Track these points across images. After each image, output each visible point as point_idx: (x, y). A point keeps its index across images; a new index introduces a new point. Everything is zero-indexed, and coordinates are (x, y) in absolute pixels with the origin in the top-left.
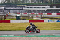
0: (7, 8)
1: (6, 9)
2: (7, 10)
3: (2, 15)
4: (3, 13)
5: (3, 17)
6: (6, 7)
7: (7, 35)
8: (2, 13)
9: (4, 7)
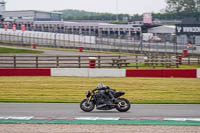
0: (186, 29)
1: (182, 33)
2: (185, 36)
3: (168, 51)
4: (172, 45)
5: (174, 58)
6: (182, 26)
7: (185, 119)
8: (168, 44)
9: (174, 27)
